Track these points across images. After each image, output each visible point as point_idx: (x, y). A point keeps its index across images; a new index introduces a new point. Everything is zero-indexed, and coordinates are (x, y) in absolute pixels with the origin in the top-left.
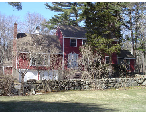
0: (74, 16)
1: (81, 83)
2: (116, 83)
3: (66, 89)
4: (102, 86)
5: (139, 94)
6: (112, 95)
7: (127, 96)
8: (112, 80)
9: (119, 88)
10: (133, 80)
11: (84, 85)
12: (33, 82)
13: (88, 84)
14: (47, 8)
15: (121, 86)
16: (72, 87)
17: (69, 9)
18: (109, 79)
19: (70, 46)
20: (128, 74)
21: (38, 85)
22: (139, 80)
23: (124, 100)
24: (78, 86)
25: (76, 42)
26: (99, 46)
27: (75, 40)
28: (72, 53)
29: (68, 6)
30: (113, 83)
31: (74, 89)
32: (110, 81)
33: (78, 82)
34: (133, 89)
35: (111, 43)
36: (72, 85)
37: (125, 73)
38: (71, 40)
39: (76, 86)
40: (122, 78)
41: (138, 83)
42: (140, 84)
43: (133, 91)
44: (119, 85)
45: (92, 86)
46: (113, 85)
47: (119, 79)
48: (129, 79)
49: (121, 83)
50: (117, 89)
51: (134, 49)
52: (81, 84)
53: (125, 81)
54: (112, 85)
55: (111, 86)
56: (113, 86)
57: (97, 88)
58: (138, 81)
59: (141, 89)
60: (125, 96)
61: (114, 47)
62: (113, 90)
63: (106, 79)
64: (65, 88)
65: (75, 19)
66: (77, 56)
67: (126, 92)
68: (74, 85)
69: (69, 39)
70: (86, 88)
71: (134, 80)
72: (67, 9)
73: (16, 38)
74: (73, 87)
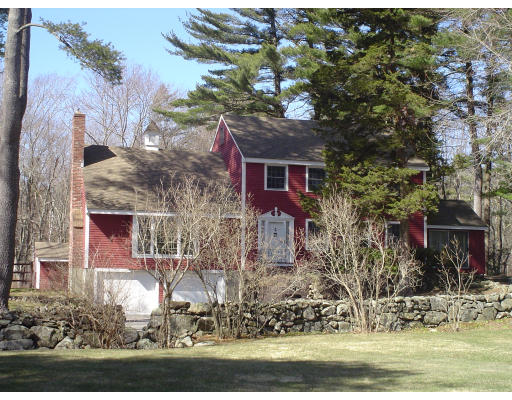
0: (270, 77)
1: (323, 312)
2: (428, 310)
3: (279, 332)
4: (385, 321)
5: (499, 341)
6: (421, 345)
7: (466, 345)
8: (416, 303)
9: (436, 325)
10: (482, 301)
11: (331, 319)
12: (179, 311)
13: (344, 315)
14: (174, 49)
15: (444, 321)
16: (296, 324)
17: (252, 52)
18: (407, 299)
19: (266, 189)
20: (465, 282)
21: (196, 320)
22: (500, 301)
23: (457, 355)
24: (314, 321)
25: (284, 175)
26: (367, 190)
27: (282, 169)
28: (273, 214)
29: (249, 43)
30: (420, 310)
31: (302, 330)
32: (409, 305)
33: (313, 307)
34: (481, 329)
35: (406, 182)
36: (296, 319)
37: (456, 278)
38: (269, 168)
39: (308, 321)
40: (448, 296)
41: (498, 311)
42: (502, 313)
43: (483, 334)
44: (439, 317)
45: (358, 319)
46: (419, 317)
47: (439, 298)
48: (467, 296)
49: (444, 311)
50: (433, 330)
51: (482, 196)
52: (321, 316)
53: (458, 303)
54: (416, 319)
55: (413, 320)
56: (421, 320)
57: (371, 327)
58: (496, 305)
59: (505, 327)
60: (460, 346)
61: (416, 193)
62: (422, 331)
63: (397, 299)
64: (273, 327)
65: (274, 90)
66: (288, 223)
67: (460, 337)
68: (302, 318)
69: (263, 165)
70: (337, 328)
71: (485, 300)
72: (244, 51)
73: (82, 165)
74: (299, 324)
